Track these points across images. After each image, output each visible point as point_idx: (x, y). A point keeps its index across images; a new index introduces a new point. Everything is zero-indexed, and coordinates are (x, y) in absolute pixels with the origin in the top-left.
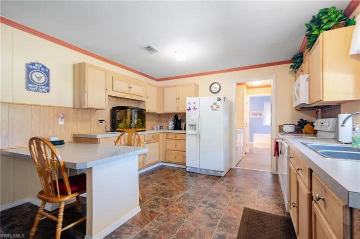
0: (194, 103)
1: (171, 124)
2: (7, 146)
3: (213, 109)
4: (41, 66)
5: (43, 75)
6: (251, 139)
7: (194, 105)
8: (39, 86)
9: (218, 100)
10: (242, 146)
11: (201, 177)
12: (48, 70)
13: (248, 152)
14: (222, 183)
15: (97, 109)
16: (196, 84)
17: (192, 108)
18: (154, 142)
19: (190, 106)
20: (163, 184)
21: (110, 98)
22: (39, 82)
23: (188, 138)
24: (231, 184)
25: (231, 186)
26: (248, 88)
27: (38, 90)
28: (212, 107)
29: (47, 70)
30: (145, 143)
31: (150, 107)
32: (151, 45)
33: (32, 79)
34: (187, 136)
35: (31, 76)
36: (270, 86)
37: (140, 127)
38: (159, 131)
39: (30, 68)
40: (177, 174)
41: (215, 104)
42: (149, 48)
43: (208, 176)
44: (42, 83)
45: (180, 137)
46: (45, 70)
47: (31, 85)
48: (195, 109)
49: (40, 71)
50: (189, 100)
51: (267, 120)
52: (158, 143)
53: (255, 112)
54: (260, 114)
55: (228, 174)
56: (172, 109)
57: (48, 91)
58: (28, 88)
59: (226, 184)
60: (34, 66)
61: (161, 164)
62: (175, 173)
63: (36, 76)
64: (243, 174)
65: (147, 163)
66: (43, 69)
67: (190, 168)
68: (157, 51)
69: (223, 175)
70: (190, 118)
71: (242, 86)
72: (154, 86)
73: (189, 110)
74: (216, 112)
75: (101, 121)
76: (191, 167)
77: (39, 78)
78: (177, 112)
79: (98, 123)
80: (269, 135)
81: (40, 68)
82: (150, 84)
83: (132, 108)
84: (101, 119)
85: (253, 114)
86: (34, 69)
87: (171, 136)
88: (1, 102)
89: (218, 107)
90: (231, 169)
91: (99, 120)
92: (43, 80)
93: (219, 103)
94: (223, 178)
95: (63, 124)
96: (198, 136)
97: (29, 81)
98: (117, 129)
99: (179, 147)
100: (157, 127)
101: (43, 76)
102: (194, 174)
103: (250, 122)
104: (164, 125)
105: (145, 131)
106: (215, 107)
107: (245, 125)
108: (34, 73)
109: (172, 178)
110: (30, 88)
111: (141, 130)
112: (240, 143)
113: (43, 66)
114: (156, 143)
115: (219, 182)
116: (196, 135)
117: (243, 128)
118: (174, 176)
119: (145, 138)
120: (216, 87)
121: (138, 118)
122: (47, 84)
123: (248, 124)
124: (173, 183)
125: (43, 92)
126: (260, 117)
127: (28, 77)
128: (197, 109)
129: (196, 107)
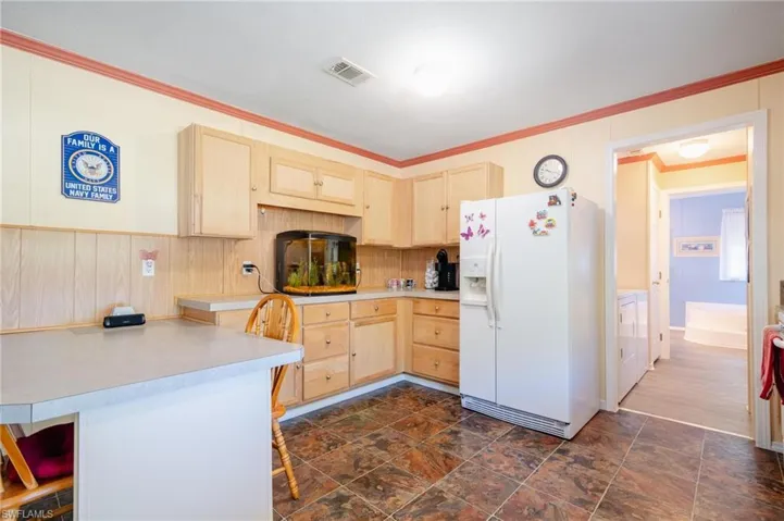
0: (482, 216)
1: (431, 276)
2: (16, 327)
3: (535, 232)
4: (98, 140)
5: (102, 161)
6: (678, 317)
7: (480, 221)
8: (92, 186)
9: (550, 204)
10: (644, 335)
11: (500, 433)
12: (115, 149)
13: (665, 356)
14: (562, 463)
15: (239, 239)
16: (492, 166)
17: (475, 230)
18: (383, 321)
19: (470, 224)
20: (383, 445)
21: (263, 210)
22: (94, 177)
23: (464, 313)
24: (590, 472)
25: (590, 480)
26: (663, 168)
27: (89, 196)
28: (532, 224)
29: (112, 149)
30: (353, 323)
31: (374, 230)
32: (345, 60)
33: (75, 170)
34: (462, 308)
35: (73, 165)
36: (742, 158)
37: (344, 283)
38: (402, 293)
39: (71, 146)
40: (434, 416)
41: (541, 216)
42: (344, 70)
43: (521, 432)
44: (101, 180)
45: (446, 309)
46: (108, 149)
47: (72, 185)
48: (483, 232)
49: (94, 152)
50: (467, 207)
51: (734, 263)
52: (391, 323)
53: (692, 240)
54: (709, 247)
55: (589, 427)
56: (429, 235)
57: (115, 198)
58: (66, 192)
59: (576, 469)
60: (82, 139)
61: (403, 378)
62: (431, 409)
63: (86, 164)
64: (644, 436)
65: (358, 375)
66: (103, 147)
67: (470, 400)
68: (366, 78)
69: (568, 433)
70: (471, 260)
71: (642, 164)
72: (388, 178)
73: (468, 235)
74: (543, 239)
75: (249, 268)
76: (474, 398)
77: (92, 168)
78: (444, 243)
79: (241, 272)
80: (742, 309)
81: (97, 145)
82: (372, 174)
83: (321, 236)
84: (249, 263)
85: (685, 246)
86: (81, 148)
87: (425, 308)
88: (5, 227)
89: (550, 225)
90: (600, 412)
91: (245, 266)
92: (103, 170)
93: (553, 212)
94: (567, 447)
95: (152, 273)
96: (491, 310)
97: (69, 175)
98: (286, 288)
99: (445, 338)
100: (398, 284)
101: (104, 164)
102: (481, 420)
103: (672, 270)
104: (415, 276)
105: (354, 292)
106: (541, 225)
107: (653, 277)
108: (82, 158)
109: (416, 425)
110: (72, 192)
111: (343, 289)
112: (635, 327)
113: (104, 141)
114: (386, 324)
115: (552, 459)
116: (486, 308)
117: (648, 289)
118: (420, 420)
119: (353, 312)
120: (552, 170)
121: (340, 259)
122: (113, 181)
123: (666, 276)
124: (411, 443)
125: (102, 200)
126: (708, 254)
127: (67, 166)
128: (488, 231)
129: (486, 228)
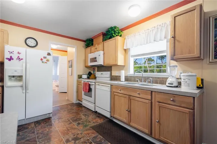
0: (19, 53)
3: (43, 62)
9: (48, 55)
11: (33, 126)
14: (57, 121)
25: (66, 120)
28: (42, 59)
34: (5, 89)
41: (45, 58)
43: (38, 122)
48: (19, 59)
50: (9, 48)
59: (61, 120)
64: (61, 109)
73: (10, 59)
89: (48, 61)
93: (48, 57)
94: (53, 118)
106: (45, 60)
115: (54, 122)
116: (22, 86)
128: (22, 59)
129: (21, 57)
